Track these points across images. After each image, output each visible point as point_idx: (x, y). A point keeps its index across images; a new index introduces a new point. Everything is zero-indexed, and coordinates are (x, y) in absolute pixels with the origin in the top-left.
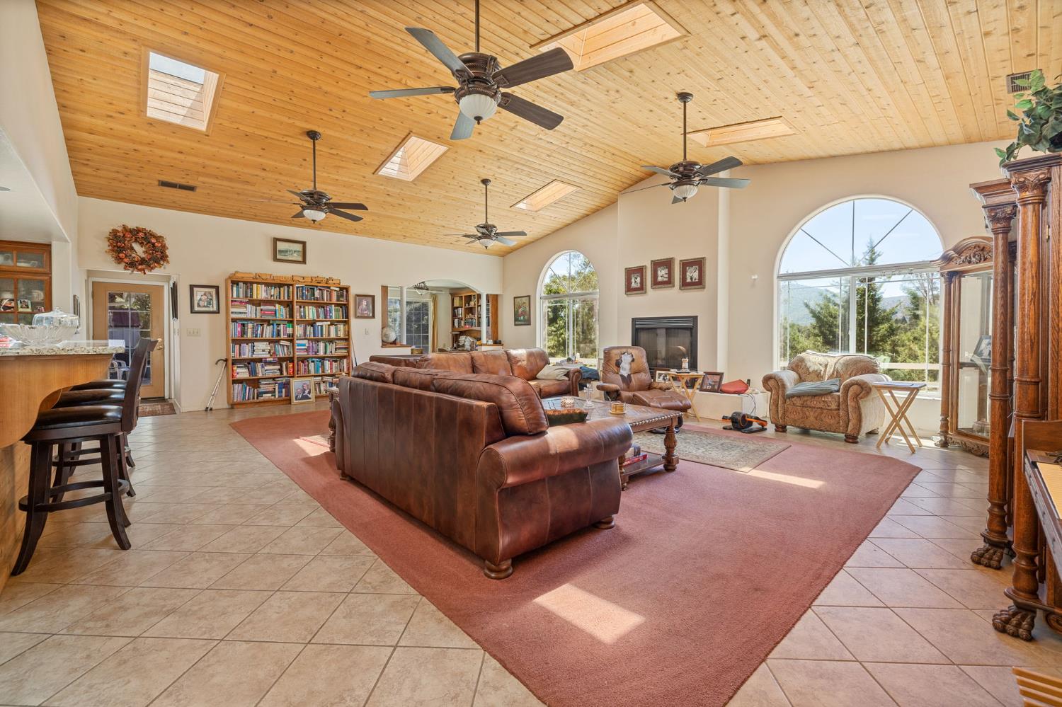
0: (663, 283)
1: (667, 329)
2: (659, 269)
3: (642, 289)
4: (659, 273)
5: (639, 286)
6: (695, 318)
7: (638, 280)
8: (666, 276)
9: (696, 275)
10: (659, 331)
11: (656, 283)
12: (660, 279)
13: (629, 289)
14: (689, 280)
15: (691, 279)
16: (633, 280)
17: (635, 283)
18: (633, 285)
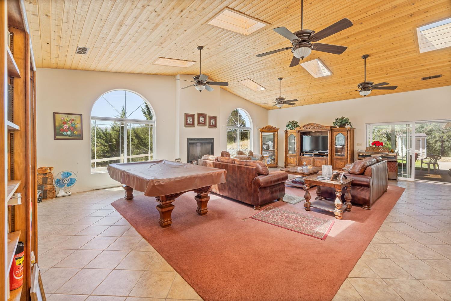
0: (201, 123)
1: (201, 143)
2: (200, 117)
3: (192, 124)
4: (200, 119)
5: (191, 123)
6: (213, 139)
7: (191, 120)
8: (203, 121)
9: (214, 123)
10: (198, 144)
11: (199, 123)
12: (200, 121)
13: (187, 124)
14: (211, 124)
15: (212, 124)
16: (188, 120)
17: (190, 121)
18: (188, 122)
